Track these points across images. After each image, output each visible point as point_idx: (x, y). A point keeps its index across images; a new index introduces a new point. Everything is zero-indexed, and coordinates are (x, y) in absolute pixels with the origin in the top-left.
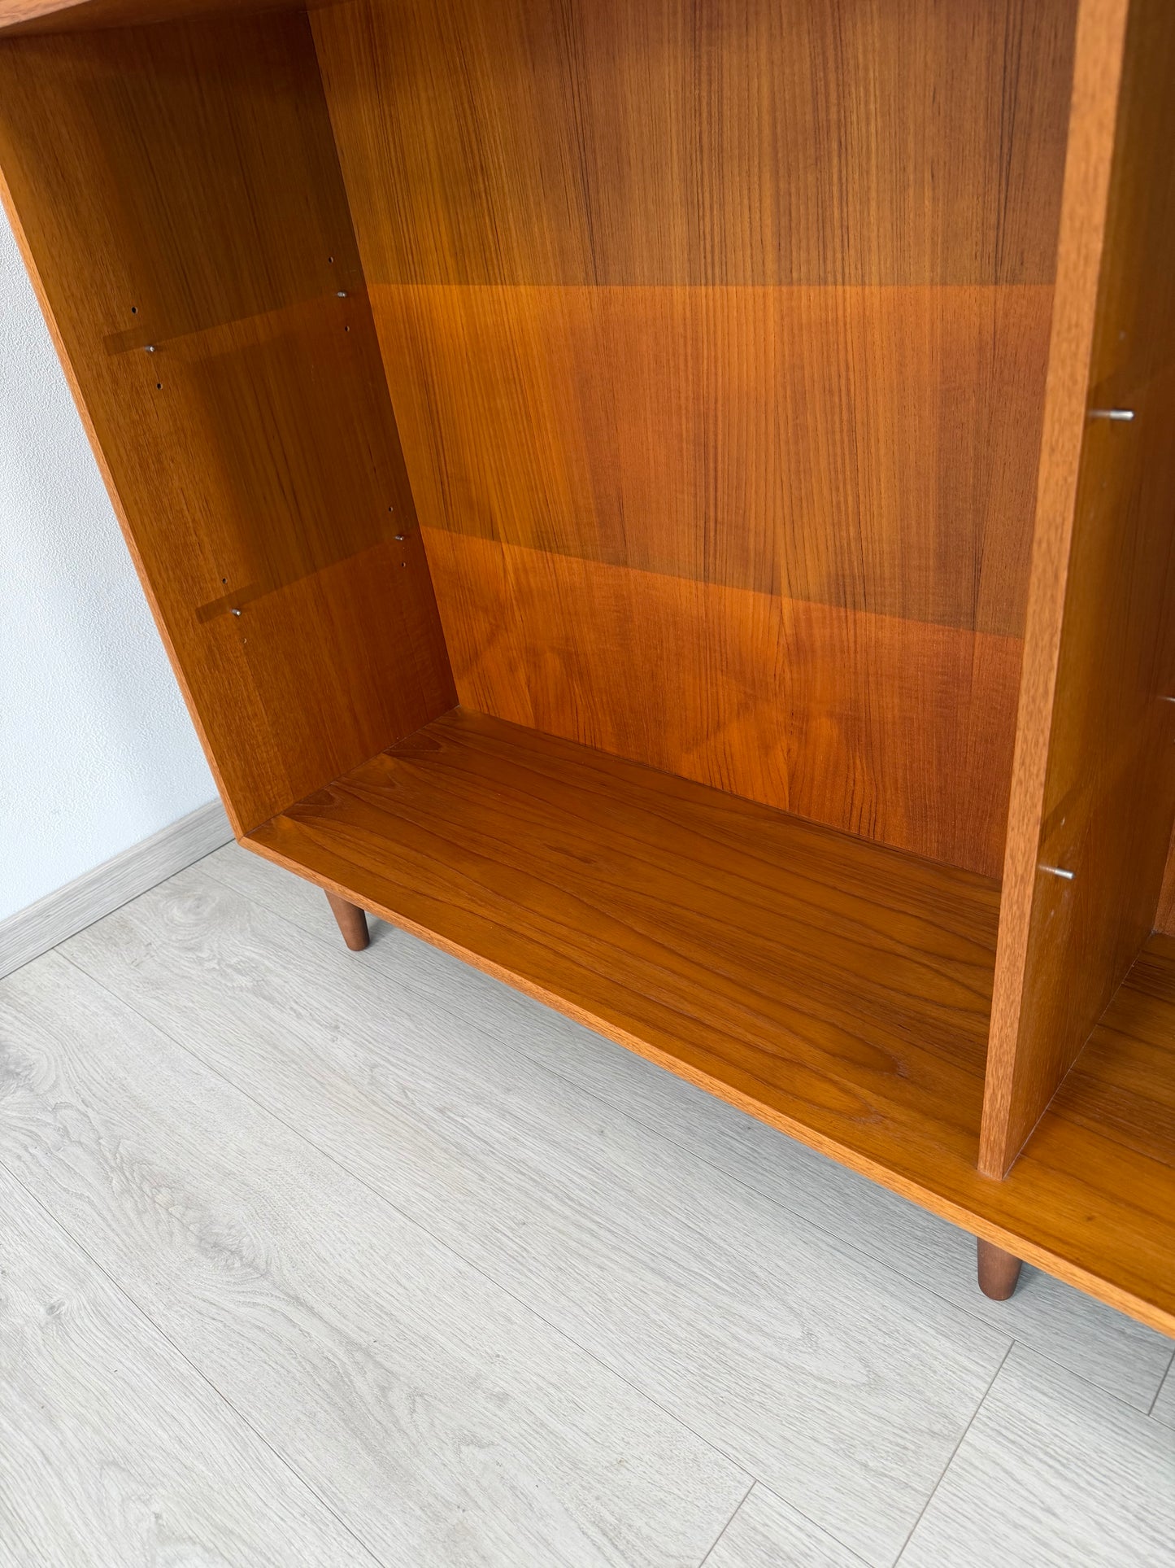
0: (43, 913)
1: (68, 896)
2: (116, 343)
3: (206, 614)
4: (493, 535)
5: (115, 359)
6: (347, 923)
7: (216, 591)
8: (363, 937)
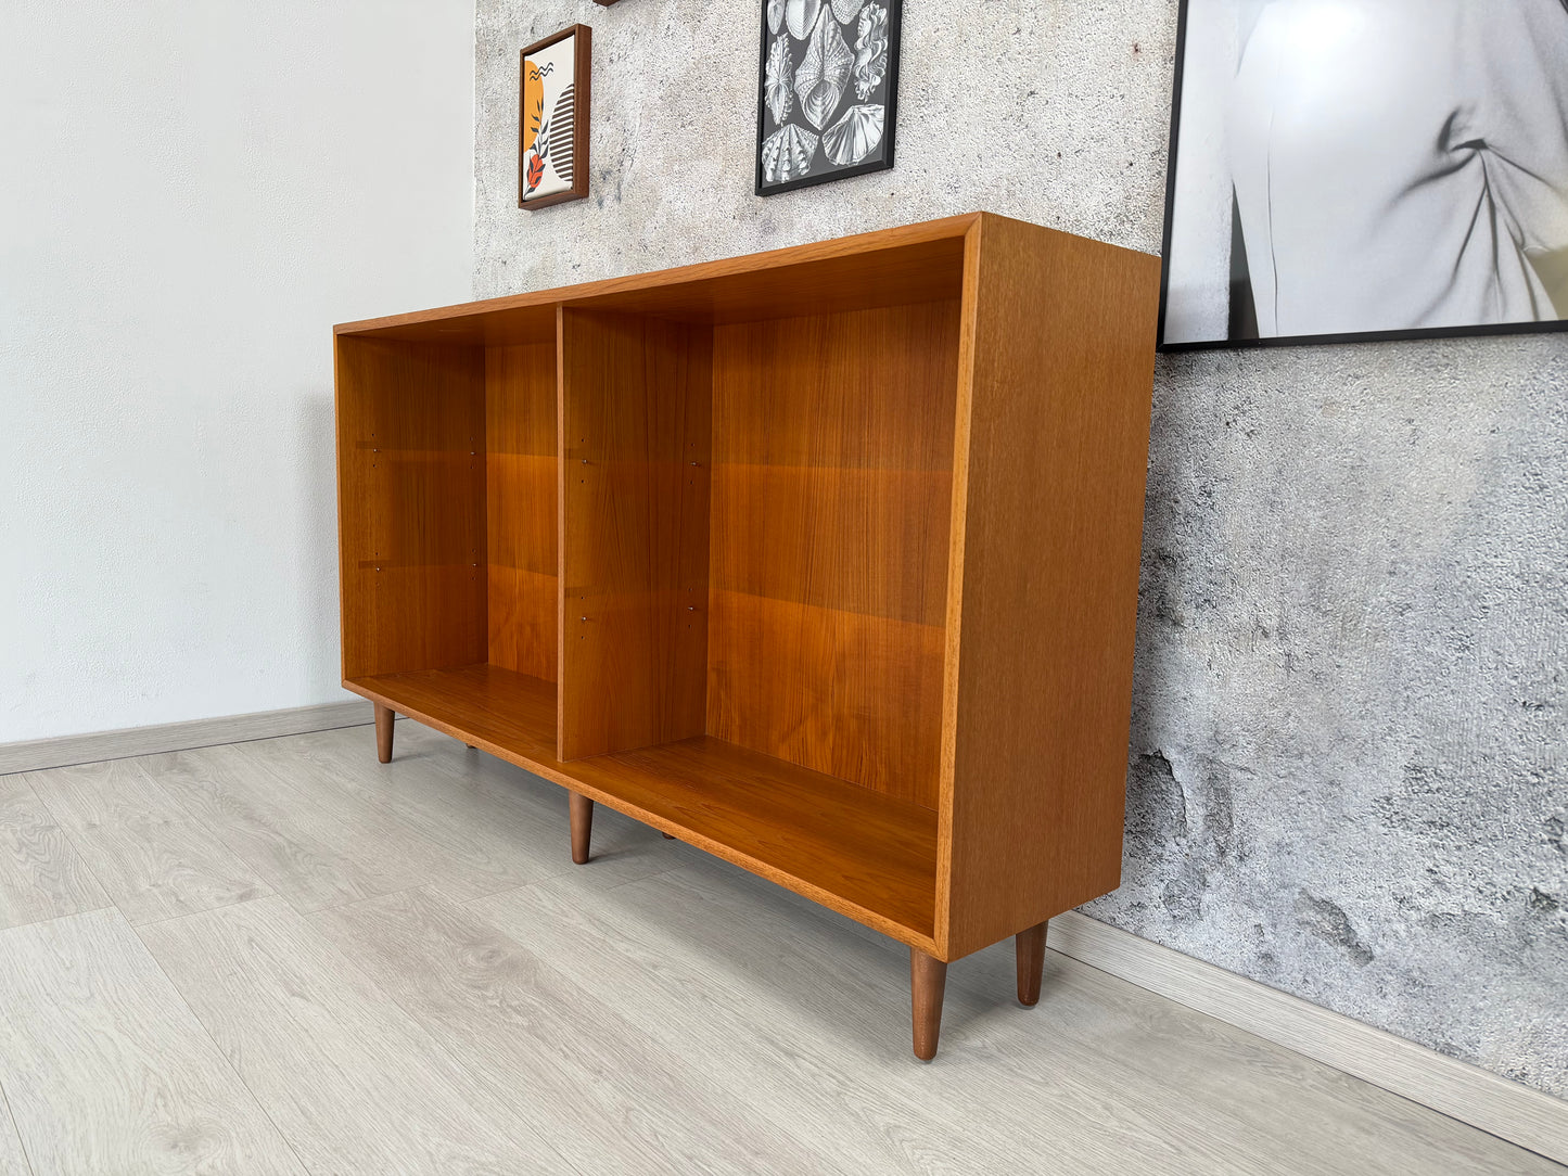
0: (234, 721)
1: (251, 718)
2: (362, 445)
3: (363, 565)
4: (514, 566)
5: (358, 450)
6: (382, 742)
7: (371, 557)
8: (387, 757)
